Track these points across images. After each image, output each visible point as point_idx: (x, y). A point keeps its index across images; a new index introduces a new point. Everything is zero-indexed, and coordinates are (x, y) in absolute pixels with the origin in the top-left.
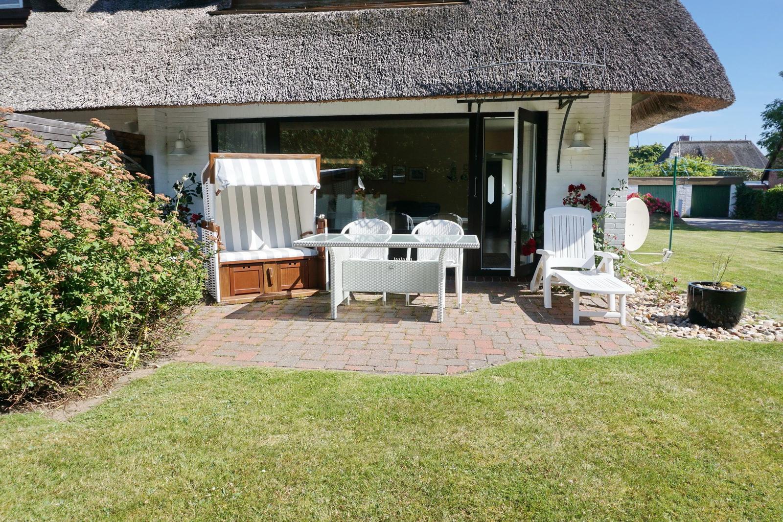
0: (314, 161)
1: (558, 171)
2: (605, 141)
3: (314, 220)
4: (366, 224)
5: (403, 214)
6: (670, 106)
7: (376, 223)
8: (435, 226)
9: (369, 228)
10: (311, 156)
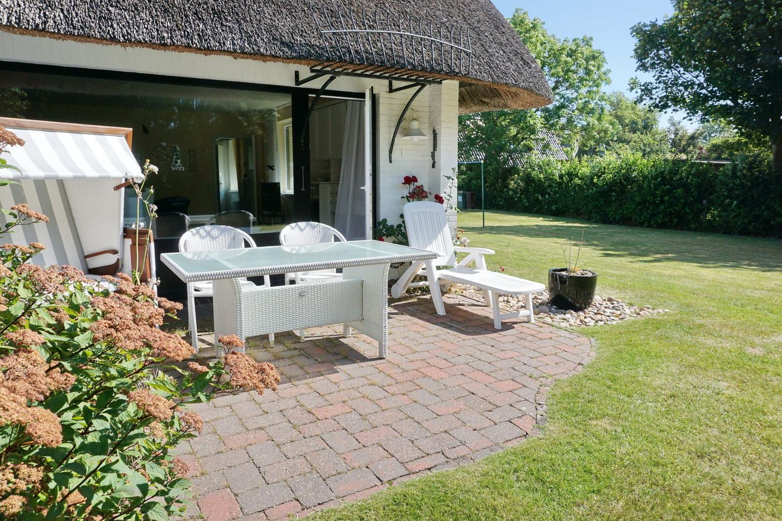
0: (124, 138)
1: (391, 162)
2: (434, 131)
3: (121, 231)
4: (208, 233)
5: (181, 214)
6: (481, 101)
7: (223, 231)
8: (301, 230)
9: (213, 238)
10: (119, 130)
